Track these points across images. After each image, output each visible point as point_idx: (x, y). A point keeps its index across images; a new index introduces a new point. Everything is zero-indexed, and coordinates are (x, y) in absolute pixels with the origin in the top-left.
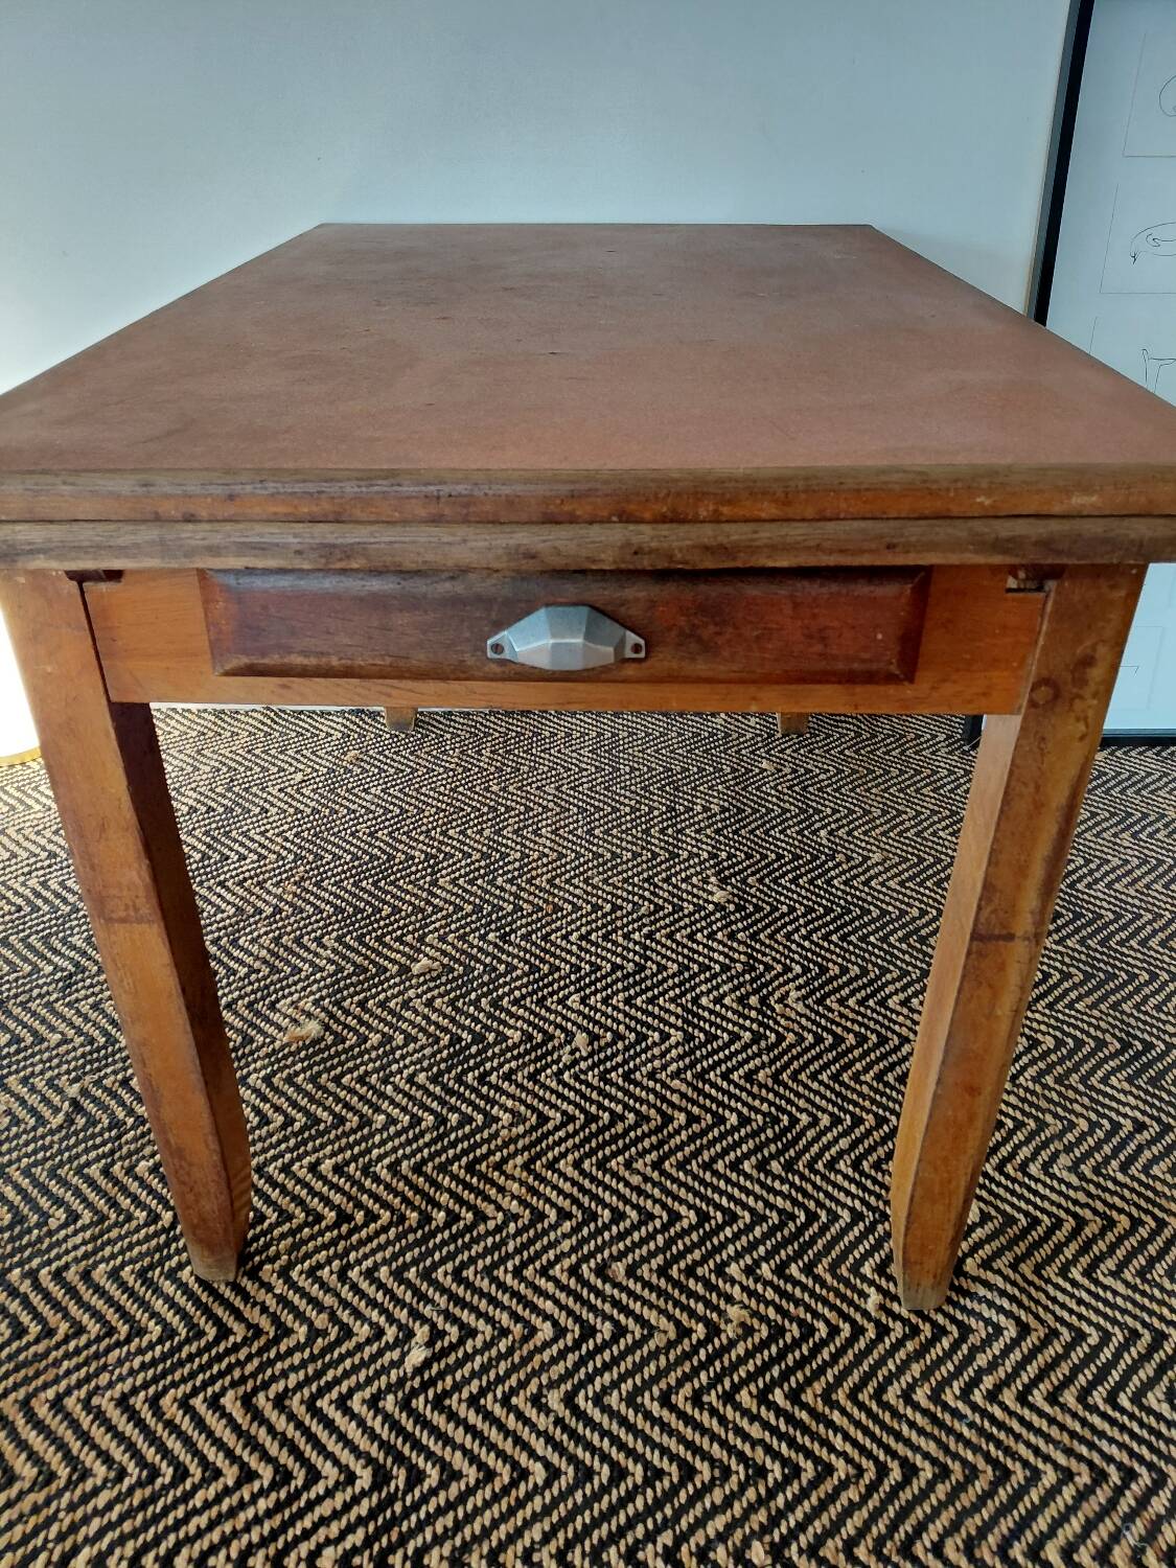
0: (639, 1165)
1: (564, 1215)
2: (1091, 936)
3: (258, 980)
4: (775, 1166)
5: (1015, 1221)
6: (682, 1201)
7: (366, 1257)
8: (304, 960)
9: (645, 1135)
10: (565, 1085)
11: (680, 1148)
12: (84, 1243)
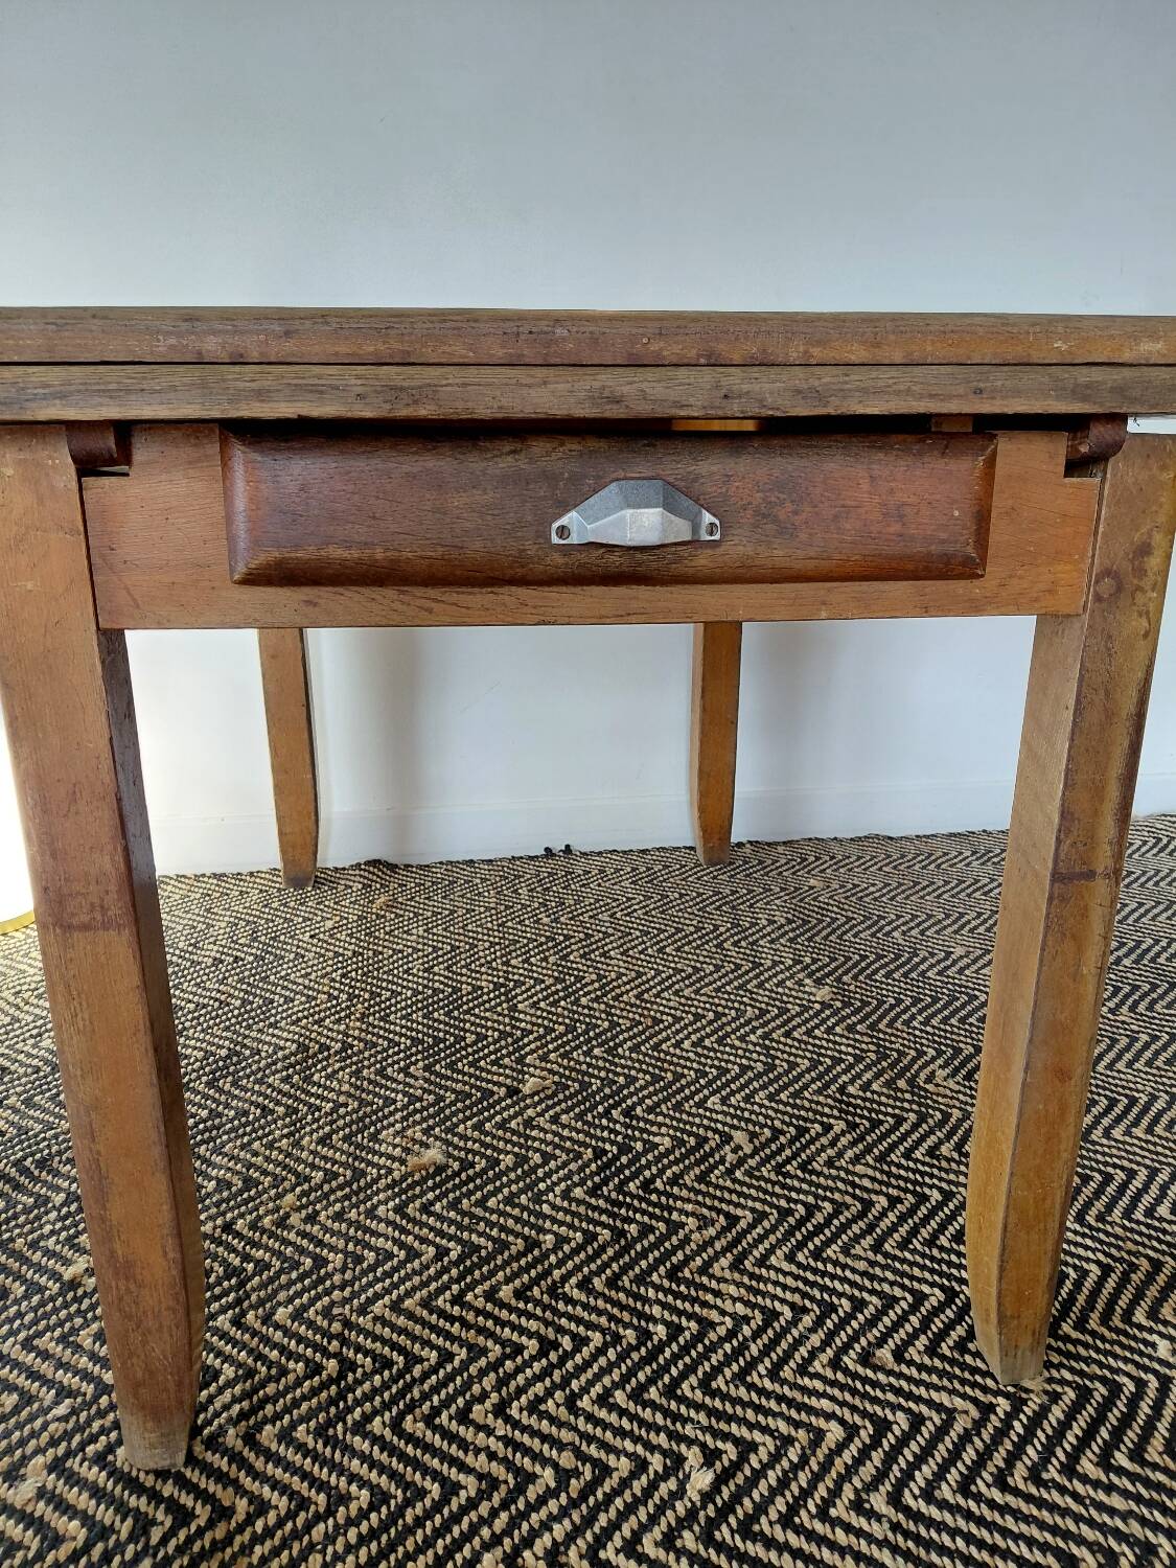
0: (858, 1250)
1: (799, 1310)
3: (349, 1114)
6: (921, 1280)
7: (591, 1383)
8: (394, 1091)
9: (850, 1222)
10: (742, 1183)
11: (893, 1229)
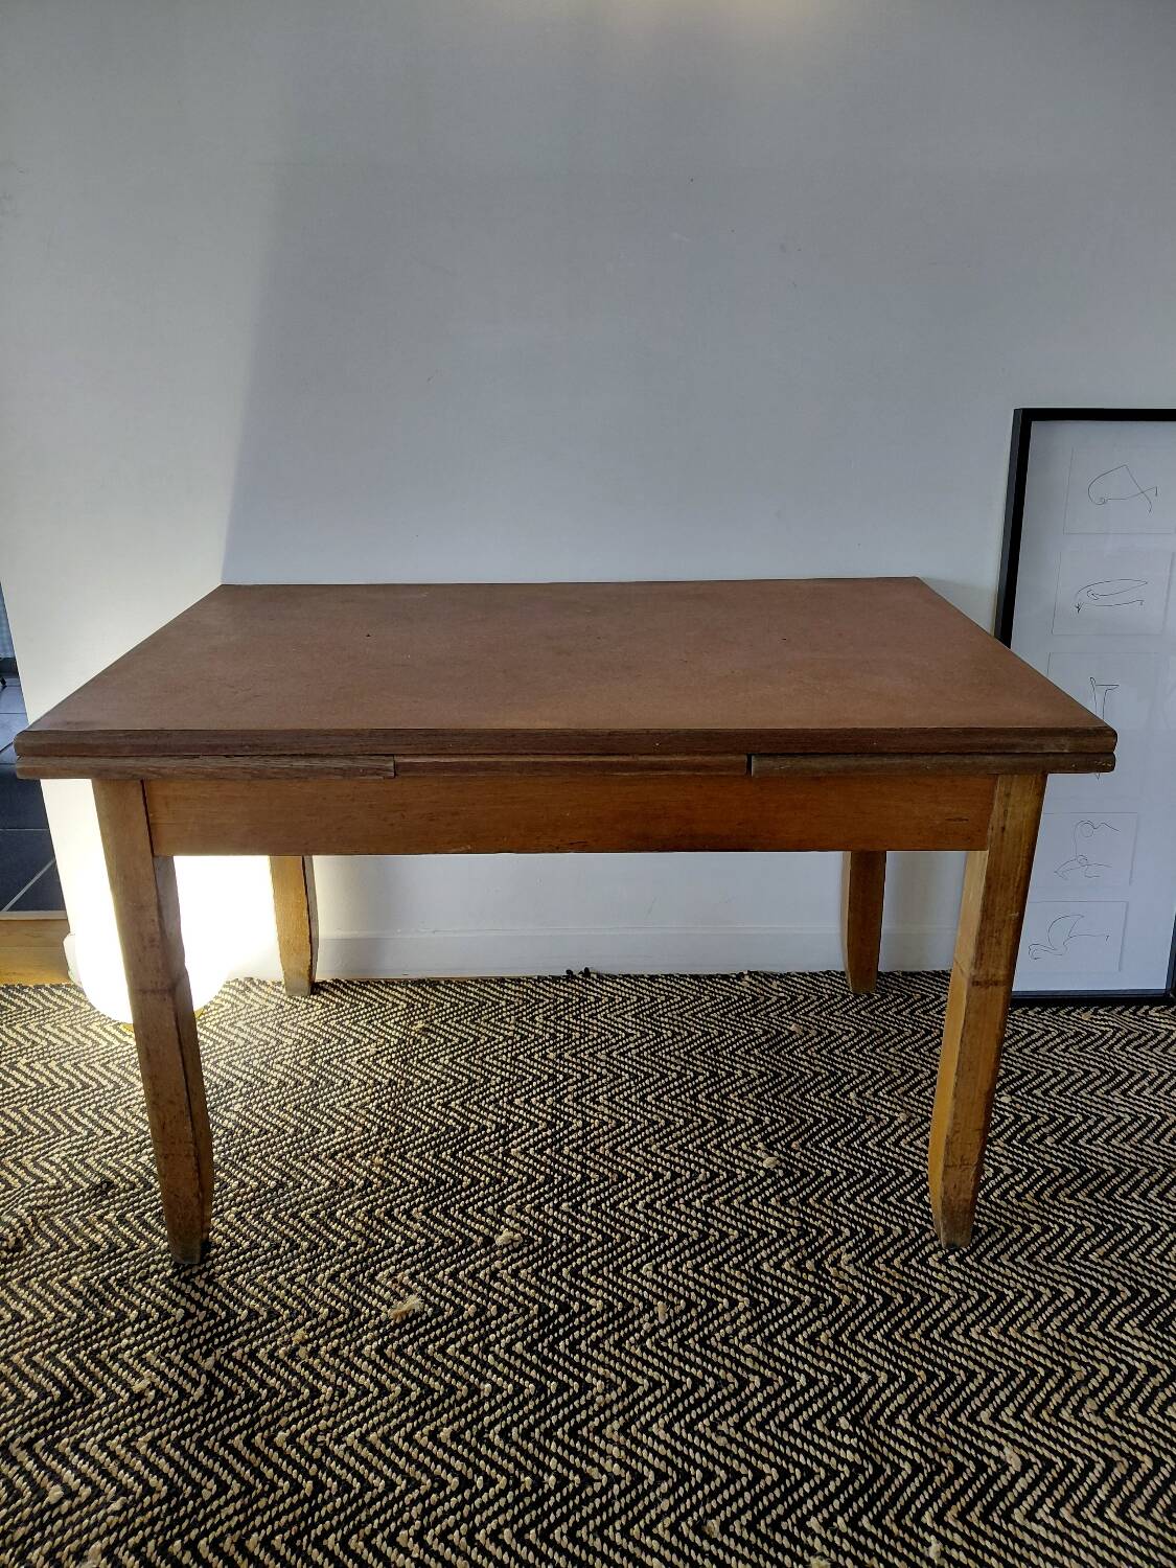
0: (723, 1427)
1: (661, 1476)
2: (1098, 1189)
3: (356, 1253)
4: (843, 1423)
5: (1053, 1464)
6: (765, 1460)
7: (489, 1520)
8: (396, 1232)
9: (725, 1399)
11: (758, 1409)
12: (236, 1513)
